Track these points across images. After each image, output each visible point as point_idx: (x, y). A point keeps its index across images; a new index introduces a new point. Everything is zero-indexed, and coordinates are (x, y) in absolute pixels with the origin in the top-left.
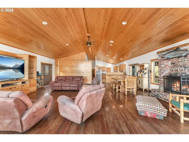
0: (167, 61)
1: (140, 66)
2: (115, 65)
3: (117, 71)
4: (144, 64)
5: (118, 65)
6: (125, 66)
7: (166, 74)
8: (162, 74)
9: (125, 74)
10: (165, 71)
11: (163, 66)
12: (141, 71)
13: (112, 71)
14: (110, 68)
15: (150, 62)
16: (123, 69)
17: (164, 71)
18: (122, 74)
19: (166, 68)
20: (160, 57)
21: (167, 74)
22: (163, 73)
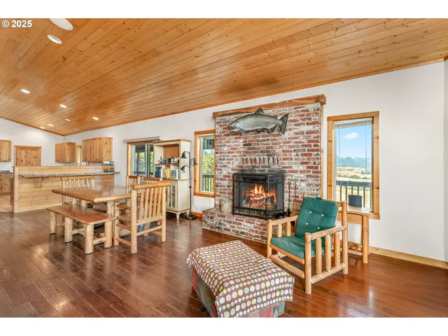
0: (236, 138)
1: (165, 147)
3: (73, 160)
4: (180, 140)
6: (111, 144)
7: (232, 170)
8: (223, 168)
9: (110, 172)
10: (231, 162)
11: (226, 149)
12: (167, 162)
14: (37, 149)
15: (192, 137)
16: (101, 153)
17: (229, 163)
18: (98, 169)
19: (233, 155)
20: (220, 126)
21: (235, 170)
22: (226, 166)
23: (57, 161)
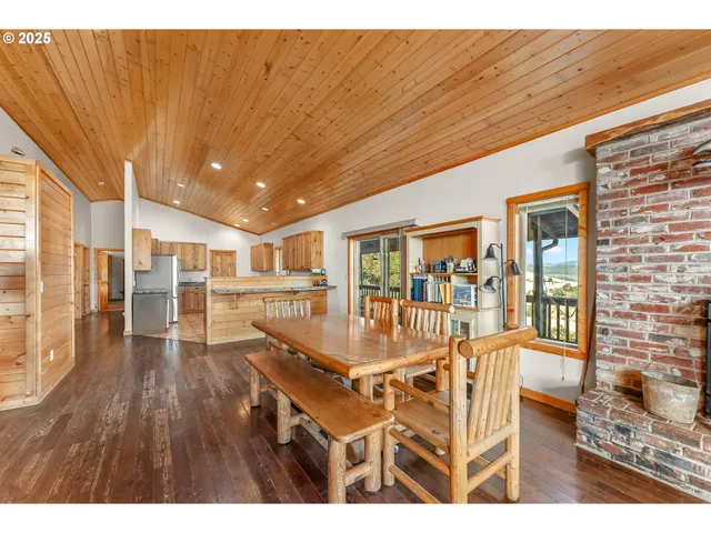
0: (695, 193)
2: (257, 240)
3: (271, 268)
4: (480, 218)
5: (275, 238)
6: (321, 241)
7: (679, 289)
8: (629, 285)
9: (321, 286)
10: (675, 266)
11: (644, 229)
13: (244, 266)
14: (231, 253)
15: (502, 212)
16: (308, 256)
17: (662, 269)
19: (680, 244)
20: (617, 167)
21: (694, 290)
22: (647, 279)
23: (253, 269)
